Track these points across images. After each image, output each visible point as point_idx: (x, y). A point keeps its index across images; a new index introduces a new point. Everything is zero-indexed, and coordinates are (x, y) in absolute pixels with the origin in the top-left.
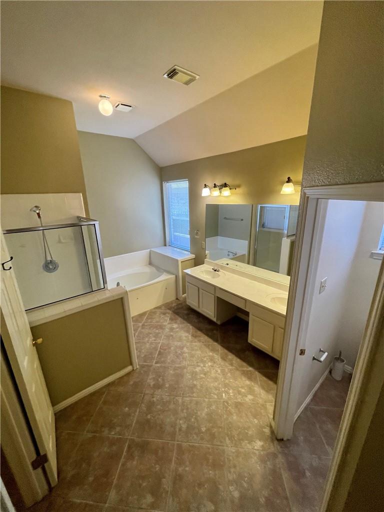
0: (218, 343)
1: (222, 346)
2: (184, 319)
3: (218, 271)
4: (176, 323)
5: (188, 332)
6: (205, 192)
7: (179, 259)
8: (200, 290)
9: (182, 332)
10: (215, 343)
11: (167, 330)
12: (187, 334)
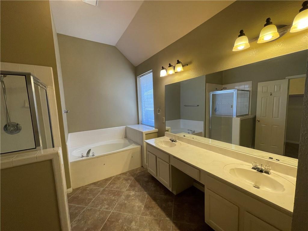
0: (171, 219)
1: (174, 223)
2: (143, 186)
3: (175, 142)
4: (134, 190)
5: (142, 201)
6: (163, 73)
7: (143, 131)
8: (157, 158)
9: (137, 200)
10: (168, 219)
11: (123, 197)
12: (141, 204)
